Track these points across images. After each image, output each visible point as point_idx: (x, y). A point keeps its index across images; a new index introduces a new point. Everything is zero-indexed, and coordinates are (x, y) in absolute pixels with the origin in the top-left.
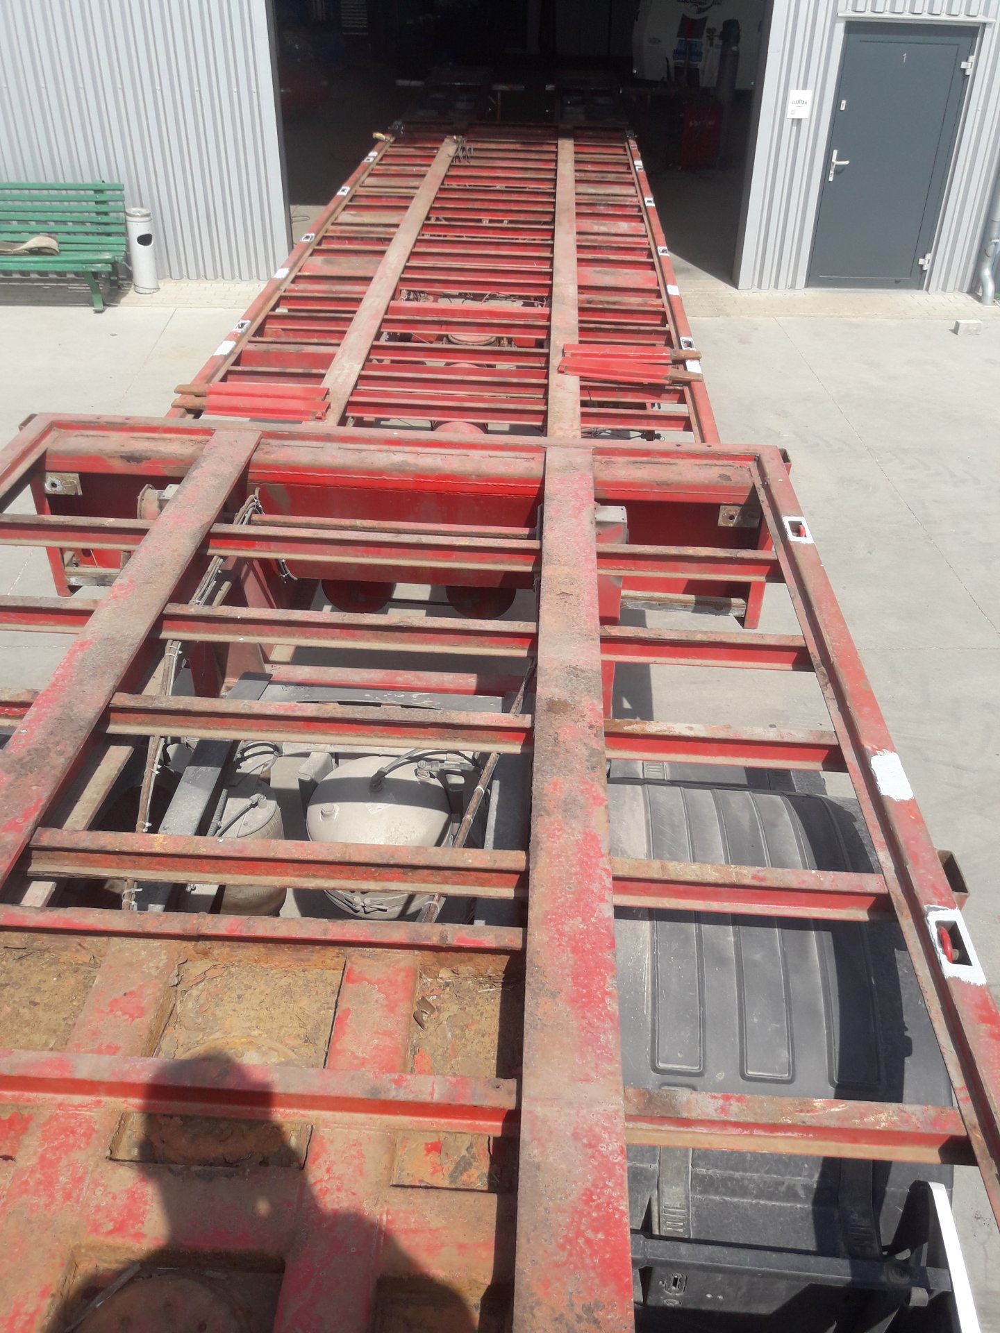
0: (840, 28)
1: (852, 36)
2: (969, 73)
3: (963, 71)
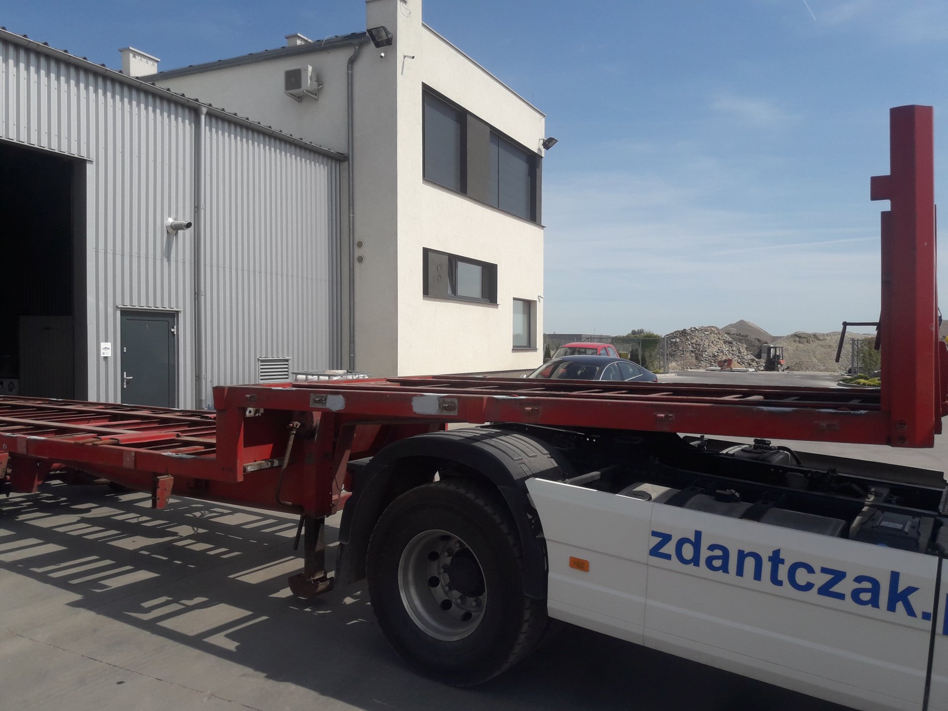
0: (118, 313)
1: (122, 317)
2: (175, 333)
3: (173, 332)
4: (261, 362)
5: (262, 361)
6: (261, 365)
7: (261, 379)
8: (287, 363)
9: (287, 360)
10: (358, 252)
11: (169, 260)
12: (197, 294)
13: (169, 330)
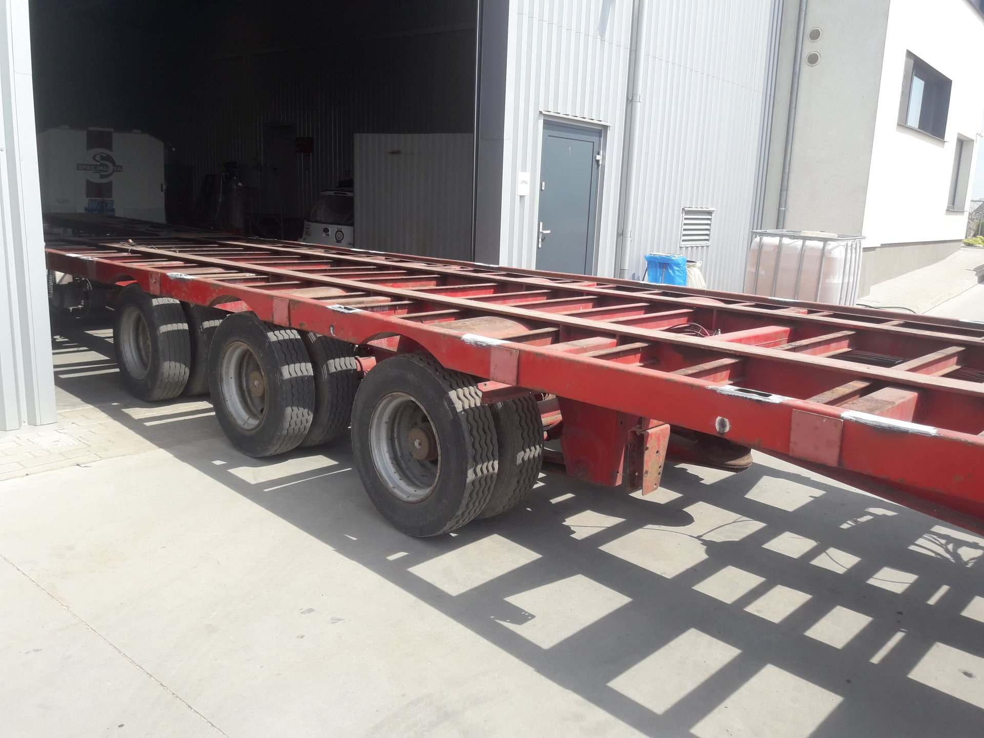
1: (545, 130)
2: (600, 163)
3: (598, 161)
4: (686, 214)
5: (688, 212)
6: (685, 219)
7: (683, 241)
8: (710, 217)
9: (710, 213)
10: (809, 48)
11: (603, 40)
12: (630, 101)
13: (593, 157)
